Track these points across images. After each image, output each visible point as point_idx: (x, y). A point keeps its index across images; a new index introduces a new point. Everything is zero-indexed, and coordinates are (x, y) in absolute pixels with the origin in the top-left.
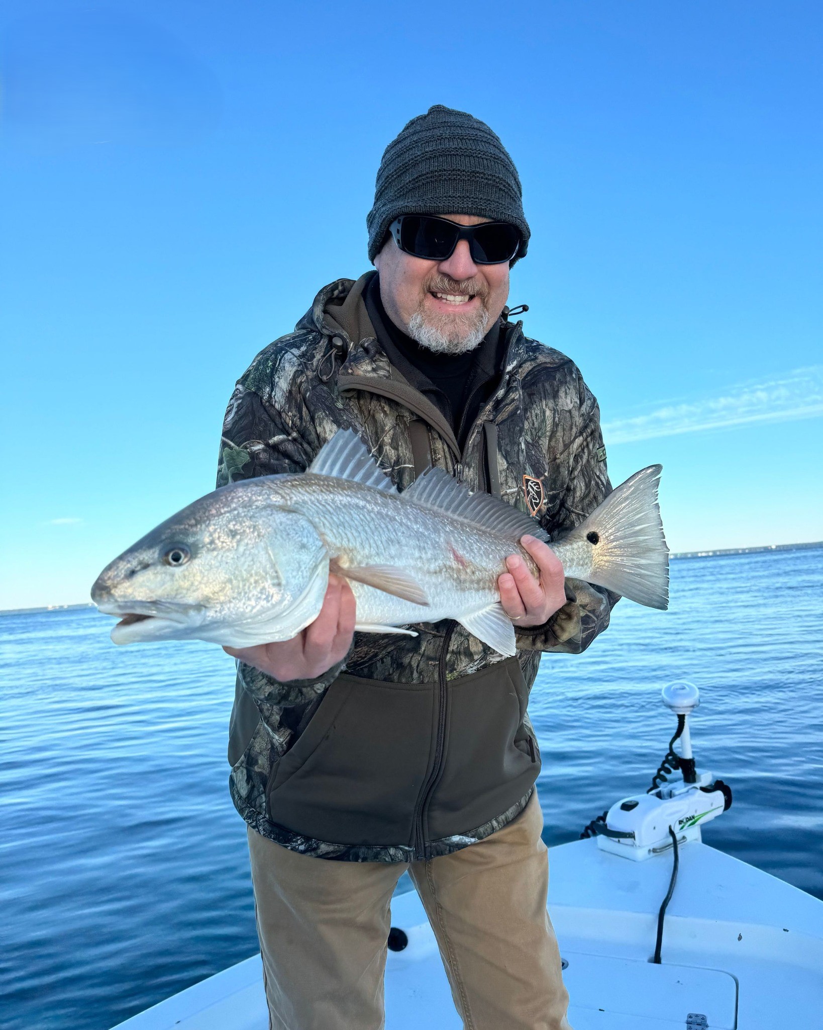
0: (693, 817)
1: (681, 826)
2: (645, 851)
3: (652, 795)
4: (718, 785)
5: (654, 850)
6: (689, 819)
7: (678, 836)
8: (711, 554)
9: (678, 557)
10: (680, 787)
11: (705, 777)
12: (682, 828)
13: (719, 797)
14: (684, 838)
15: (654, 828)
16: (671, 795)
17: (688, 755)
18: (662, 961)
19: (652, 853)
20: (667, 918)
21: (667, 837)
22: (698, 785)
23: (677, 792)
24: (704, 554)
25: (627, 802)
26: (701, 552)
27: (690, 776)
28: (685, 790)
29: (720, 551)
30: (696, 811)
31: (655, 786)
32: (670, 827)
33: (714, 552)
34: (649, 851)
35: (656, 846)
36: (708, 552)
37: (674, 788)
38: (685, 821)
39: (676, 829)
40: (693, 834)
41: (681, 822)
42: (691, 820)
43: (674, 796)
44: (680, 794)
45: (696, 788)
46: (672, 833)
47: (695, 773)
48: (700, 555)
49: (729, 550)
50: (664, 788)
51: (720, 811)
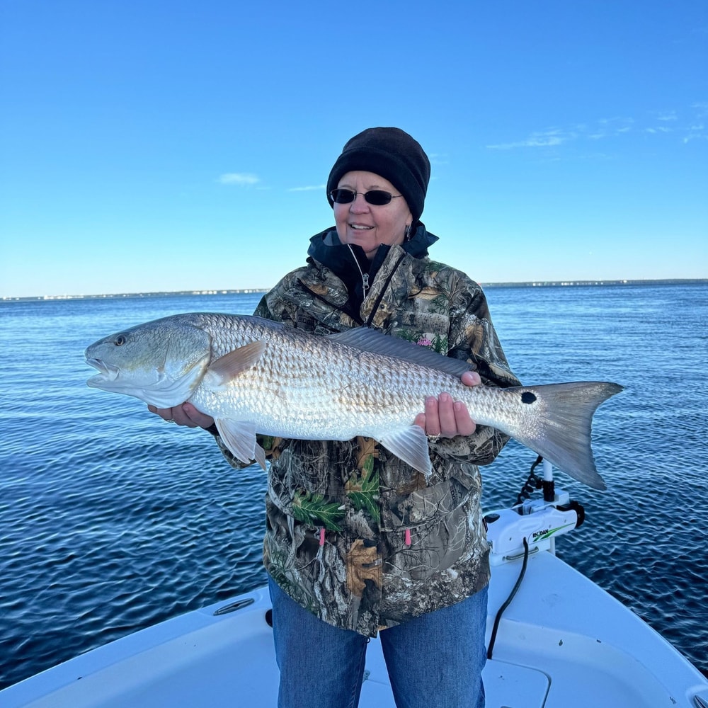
0: (547, 531)
1: (535, 538)
2: (500, 558)
3: (514, 510)
4: (572, 505)
5: (508, 558)
6: (544, 533)
7: (530, 548)
8: (572, 284)
9: (545, 285)
10: (539, 504)
11: (563, 498)
12: (536, 540)
13: (572, 515)
14: (536, 548)
15: (510, 539)
16: (530, 511)
17: (549, 477)
18: (493, 657)
19: (506, 561)
20: (502, 620)
21: (521, 547)
22: (555, 504)
23: (535, 509)
24: (566, 284)
25: (491, 515)
26: (564, 282)
27: (549, 496)
28: (543, 507)
29: (579, 282)
30: (550, 526)
31: (520, 502)
32: (525, 539)
33: (575, 282)
34: (504, 558)
35: (510, 554)
36: (570, 282)
37: (534, 505)
38: (539, 534)
39: (530, 541)
40: (546, 545)
41: (535, 535)
42: (545, 533)
43: (533, 512)
44: (537, 511)
45: (553, 507)
46: (525, 544)
47: (553, 493)
48: (562, 284)
49: (588, 282)
50: (526, 504)
51: (572, 527)
